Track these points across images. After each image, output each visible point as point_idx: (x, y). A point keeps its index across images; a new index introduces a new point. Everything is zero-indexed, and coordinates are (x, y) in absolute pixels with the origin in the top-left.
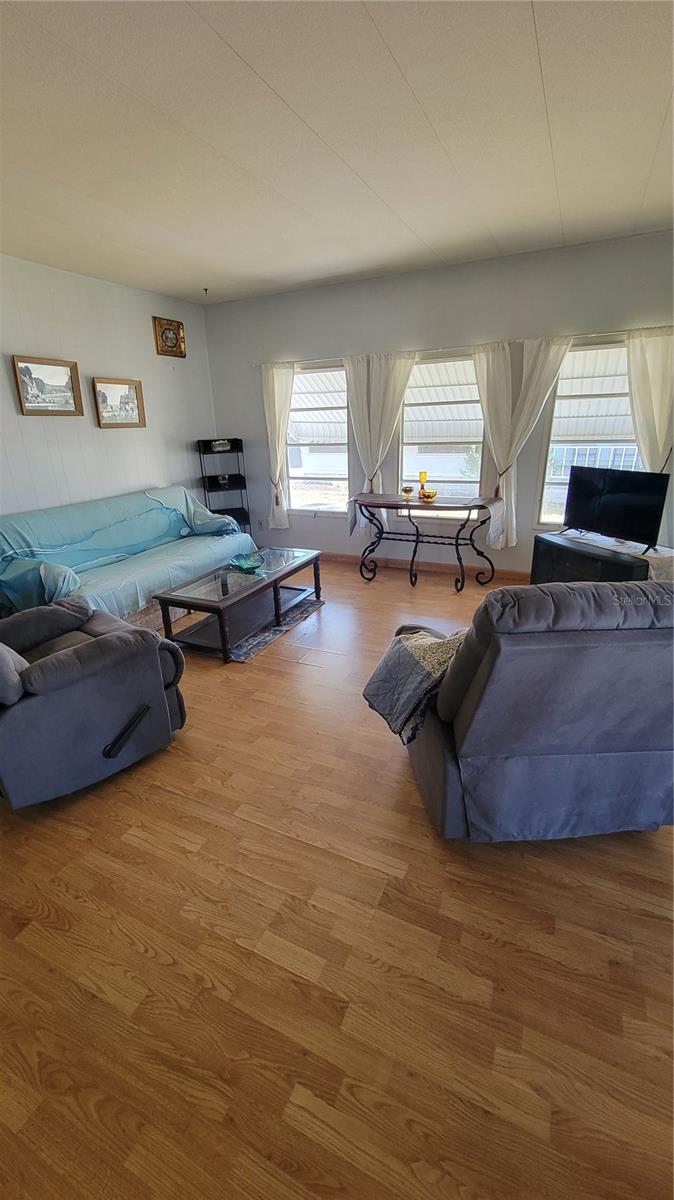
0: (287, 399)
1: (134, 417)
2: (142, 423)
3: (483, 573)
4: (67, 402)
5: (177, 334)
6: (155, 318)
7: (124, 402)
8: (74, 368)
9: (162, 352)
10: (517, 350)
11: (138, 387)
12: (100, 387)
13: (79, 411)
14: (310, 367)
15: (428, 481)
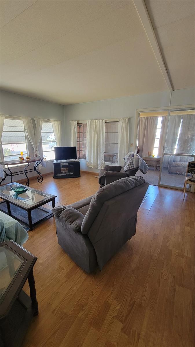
3: (39, 177)
10: (33, 120)
15: (24, 154)
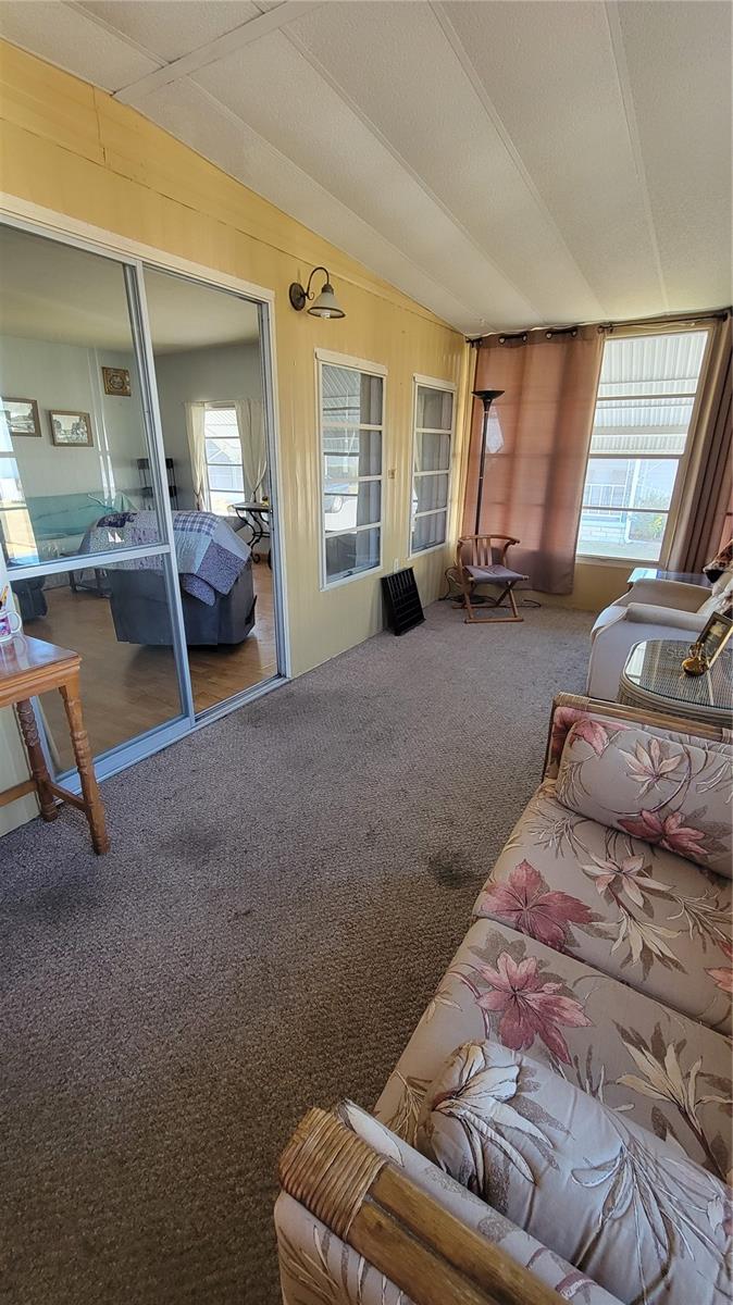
0: (201, 429)
1: (84, 438)
2: (90, 443)
4: (29, 427)
5: (123, 379)
6: (103, 368)
7: (77, 427)
8: (34, 403)
9: (109, 392)
11: (86, 418)
12: (55, 417)
13: (38, 433)
14: (217, 407)
